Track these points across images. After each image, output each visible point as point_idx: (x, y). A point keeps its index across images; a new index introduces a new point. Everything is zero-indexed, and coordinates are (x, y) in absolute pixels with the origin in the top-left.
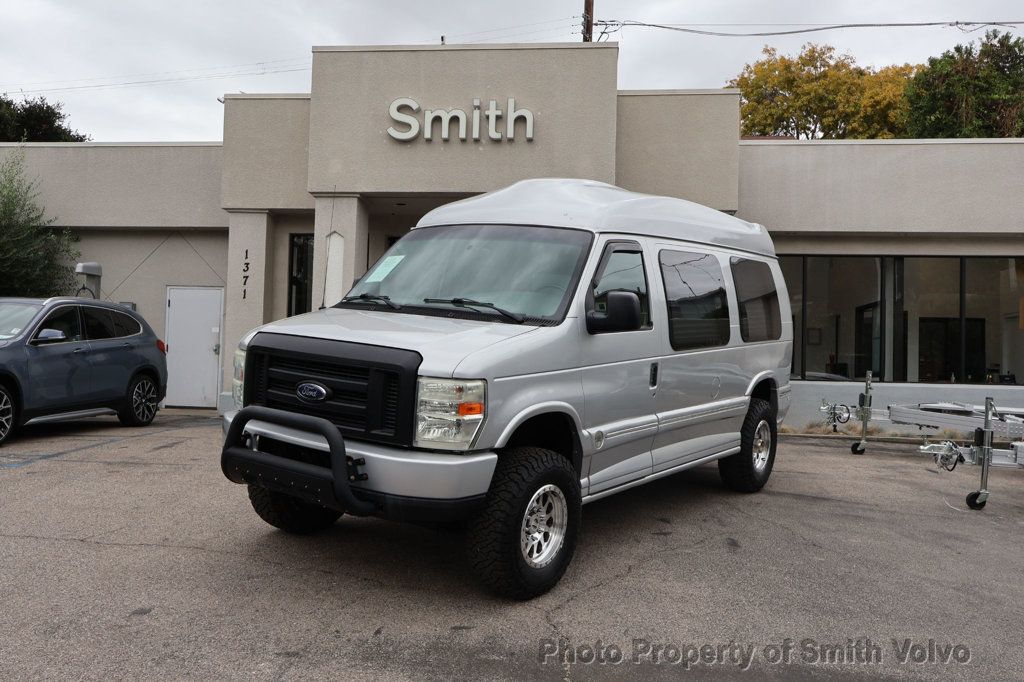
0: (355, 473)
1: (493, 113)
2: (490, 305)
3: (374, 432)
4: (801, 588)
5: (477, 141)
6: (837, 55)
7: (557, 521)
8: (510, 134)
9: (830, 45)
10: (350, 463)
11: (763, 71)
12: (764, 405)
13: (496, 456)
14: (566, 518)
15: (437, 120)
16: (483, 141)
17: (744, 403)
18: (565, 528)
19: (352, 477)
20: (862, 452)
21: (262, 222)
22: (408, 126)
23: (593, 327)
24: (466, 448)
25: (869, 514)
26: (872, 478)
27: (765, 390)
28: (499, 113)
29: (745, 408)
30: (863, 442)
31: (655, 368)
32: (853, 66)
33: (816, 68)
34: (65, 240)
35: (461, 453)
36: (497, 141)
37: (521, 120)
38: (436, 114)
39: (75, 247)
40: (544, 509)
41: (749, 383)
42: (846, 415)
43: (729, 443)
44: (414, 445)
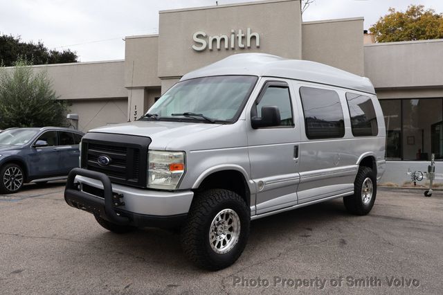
0: (118, 202)
1: (240, 35)
2: (201, 115)
3: (130, 180)
4: (374, 268)
5: (233, 49)
6: (426, 9)
7: (235, 229)
8: (249, 45)
9: (422, 5)
10: (115, 197)
11: (388, 20)
12: (368, 170)
13: (193, 193)
14: (239, 227)
15: (215, 40)
16: (236, 49)
17: (355, 168)
18: (239, 232)
19: (116, 204)
20: (430, 195)
21: (142, 92)
22: (201, 44)
23: (255, 125)
24: (174, 188)
25: (427, 227)
26: (433, 209)
27: (368, 162)
28: (243, 35)
29: (356, 172)
30: (430, 190)
31: (296, 148)
32: (434, 14)
33: (415, 16)
34: (65, 105)
35: (172, 191)
36: (242, 49)
37: (253, 38)
38: (214, 37)
39: (69, 108)
40: (226, 222)
41: (357, 159)
42: (421, 177)
43: (347, 189)
44: (148, 187)
